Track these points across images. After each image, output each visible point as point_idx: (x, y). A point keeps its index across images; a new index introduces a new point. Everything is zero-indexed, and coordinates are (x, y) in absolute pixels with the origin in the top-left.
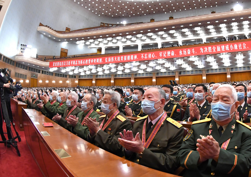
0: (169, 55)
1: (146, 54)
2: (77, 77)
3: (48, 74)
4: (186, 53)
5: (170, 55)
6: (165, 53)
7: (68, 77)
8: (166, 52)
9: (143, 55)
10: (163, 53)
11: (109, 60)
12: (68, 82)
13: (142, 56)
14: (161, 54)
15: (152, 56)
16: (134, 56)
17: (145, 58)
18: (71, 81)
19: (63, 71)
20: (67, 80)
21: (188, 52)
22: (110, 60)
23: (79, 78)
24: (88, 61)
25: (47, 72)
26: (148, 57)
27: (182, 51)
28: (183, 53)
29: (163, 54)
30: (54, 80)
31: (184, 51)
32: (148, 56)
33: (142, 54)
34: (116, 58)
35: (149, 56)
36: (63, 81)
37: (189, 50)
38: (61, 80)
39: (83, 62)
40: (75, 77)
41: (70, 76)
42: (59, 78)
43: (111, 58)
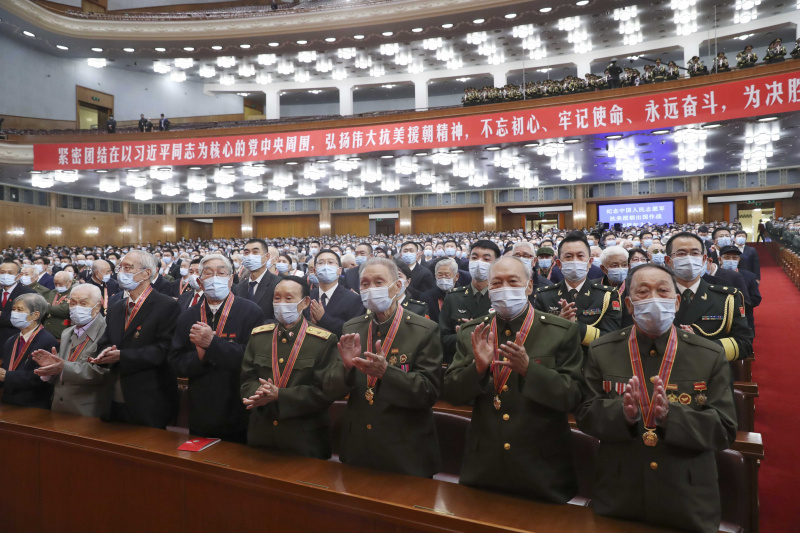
0: (601, 123)
1: (502, 120)
2: (169, 209)
3: (16, 200)
4: (676, 112)
5: (604, 121)
6: (582, 114)
7: (126, 210)
8: (586, 110)
9: (489, 123)
10: (574, 113)
11: (345, 142)
12: (126, 230)
13: (486, 127)
14: (565, 119)
15: (530, 126)
16: (450, 126)
17: (499, 133)
18: (144, 229)
19: (108, 186)
20: (121, 221)
21: (685, 106)
22: (348, 142)
23: (180, 213)
24: (247, 147)
25: (14, 190)
26: (511, 131)
27: (660, 102)
28: (661, 111)
29: (573, 120)
30: (56, 224)
31: (666, 105)
32: (509, 126)
33: (486, 121)
34: (371, 134)
35: (514, 127)
36: (102, 230)
37: (689, 98)
38: (93, 222)
39: (221, 149)
40: (160, 209)
41: (138, 208)
42: (82, 214)
43: (350, 135)
